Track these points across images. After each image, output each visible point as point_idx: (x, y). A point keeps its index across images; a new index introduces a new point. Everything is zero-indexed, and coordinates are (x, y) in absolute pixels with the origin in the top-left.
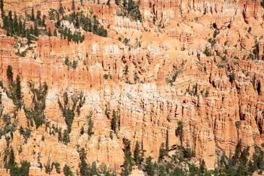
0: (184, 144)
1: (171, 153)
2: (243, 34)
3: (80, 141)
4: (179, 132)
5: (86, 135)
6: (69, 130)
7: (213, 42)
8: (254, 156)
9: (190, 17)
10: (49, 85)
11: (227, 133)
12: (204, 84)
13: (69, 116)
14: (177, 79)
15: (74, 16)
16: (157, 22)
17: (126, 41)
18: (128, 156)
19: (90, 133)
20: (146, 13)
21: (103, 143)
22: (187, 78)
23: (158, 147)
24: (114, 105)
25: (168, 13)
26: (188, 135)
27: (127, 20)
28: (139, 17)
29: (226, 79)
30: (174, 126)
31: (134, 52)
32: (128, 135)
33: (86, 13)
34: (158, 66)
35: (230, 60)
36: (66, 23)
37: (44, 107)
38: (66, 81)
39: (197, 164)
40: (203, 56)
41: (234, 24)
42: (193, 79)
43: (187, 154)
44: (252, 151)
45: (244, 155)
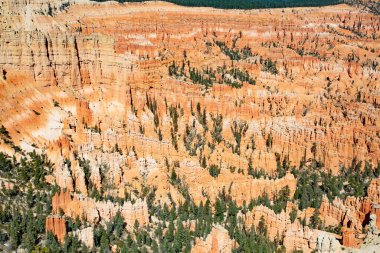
0: (317, 158)
1: (308, 164)
2: (349, 85)
3: (247, 153)
4: (313, 149)
5: (250, 150)
6: (238, 146)
7: (329, 90)
8: (366, 168)
9: (310, 72)
10: (224, 116)
11: (346, 152)
12: (327, 118)
13: (238, 137)
14: (307, 114)
15: (232, 71)
16: (289, 75)
17: (269, 88)
18: (278, 165)
19: (253, 149)
20: (281, 69)
21: (263, 155)
22: (314, 114)
23: (300, 159)
24: (268, 130)
25: (296, 70)
26: (319, 152)
27: (269, 74)
28: (276, 72)
29: (341, 115)
30: (310, 145)
31: (276, 95)
32: (279, 151)
33: (241, 70)
34: (293, 105)
35: (343, 102)
36: (228, 76)
37: (221, 130)
38: (234, 113)
39: (326, 172)
40: (324, 99)
41: (342, 78)
42: (318, 114)
43: (319, 165)
44: (363, 164)
45: (357, 167)
